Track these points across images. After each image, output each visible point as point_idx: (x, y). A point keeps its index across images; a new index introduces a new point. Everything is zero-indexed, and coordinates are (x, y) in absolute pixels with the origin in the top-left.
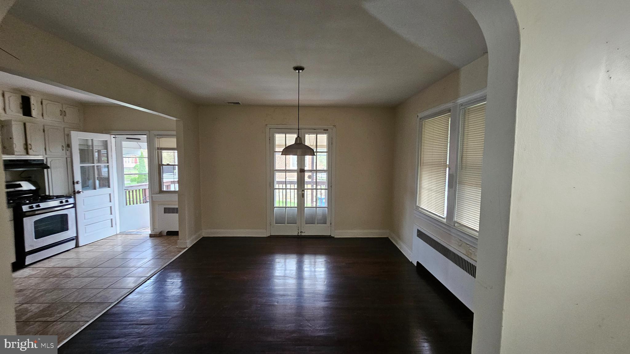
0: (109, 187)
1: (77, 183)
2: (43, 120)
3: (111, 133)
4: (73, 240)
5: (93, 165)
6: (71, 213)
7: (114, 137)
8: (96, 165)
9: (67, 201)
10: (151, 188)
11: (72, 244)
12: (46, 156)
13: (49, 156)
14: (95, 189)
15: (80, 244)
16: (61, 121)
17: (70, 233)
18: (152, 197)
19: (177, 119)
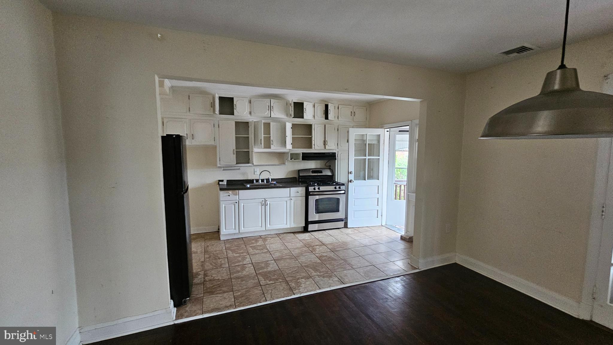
0: (378, 179)
1: (351, 173)
2: (338, 121)
3: (384, 127)
4: (343, 221)
5: (365, 158)
6: (342, 199)
7: (387, 131)
8: (367, 157)
9: (340, 188)
10: (408, 185)
11: (341, 224)
12: (338, 150)
13: (340, 150)
14: (365, 180)
15: (349, 225)
16: (351, 121)
17: (340, 215)
18: (408, 195)
19: (421, 100)
